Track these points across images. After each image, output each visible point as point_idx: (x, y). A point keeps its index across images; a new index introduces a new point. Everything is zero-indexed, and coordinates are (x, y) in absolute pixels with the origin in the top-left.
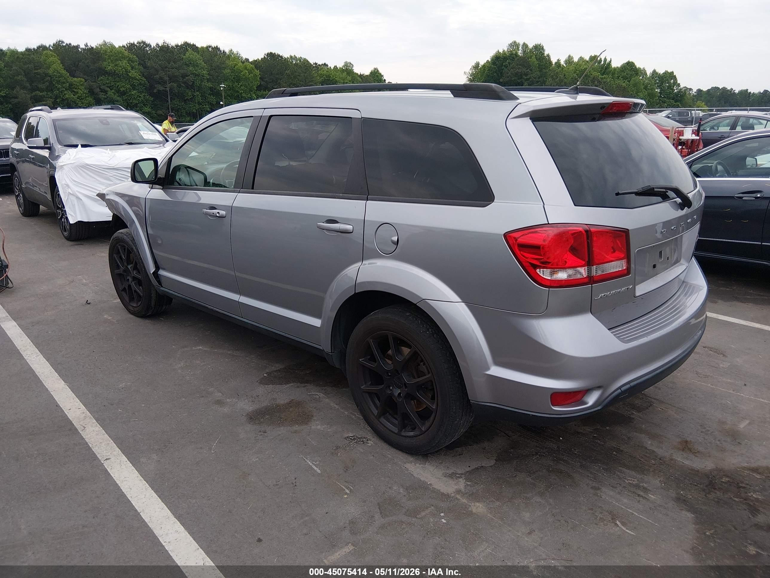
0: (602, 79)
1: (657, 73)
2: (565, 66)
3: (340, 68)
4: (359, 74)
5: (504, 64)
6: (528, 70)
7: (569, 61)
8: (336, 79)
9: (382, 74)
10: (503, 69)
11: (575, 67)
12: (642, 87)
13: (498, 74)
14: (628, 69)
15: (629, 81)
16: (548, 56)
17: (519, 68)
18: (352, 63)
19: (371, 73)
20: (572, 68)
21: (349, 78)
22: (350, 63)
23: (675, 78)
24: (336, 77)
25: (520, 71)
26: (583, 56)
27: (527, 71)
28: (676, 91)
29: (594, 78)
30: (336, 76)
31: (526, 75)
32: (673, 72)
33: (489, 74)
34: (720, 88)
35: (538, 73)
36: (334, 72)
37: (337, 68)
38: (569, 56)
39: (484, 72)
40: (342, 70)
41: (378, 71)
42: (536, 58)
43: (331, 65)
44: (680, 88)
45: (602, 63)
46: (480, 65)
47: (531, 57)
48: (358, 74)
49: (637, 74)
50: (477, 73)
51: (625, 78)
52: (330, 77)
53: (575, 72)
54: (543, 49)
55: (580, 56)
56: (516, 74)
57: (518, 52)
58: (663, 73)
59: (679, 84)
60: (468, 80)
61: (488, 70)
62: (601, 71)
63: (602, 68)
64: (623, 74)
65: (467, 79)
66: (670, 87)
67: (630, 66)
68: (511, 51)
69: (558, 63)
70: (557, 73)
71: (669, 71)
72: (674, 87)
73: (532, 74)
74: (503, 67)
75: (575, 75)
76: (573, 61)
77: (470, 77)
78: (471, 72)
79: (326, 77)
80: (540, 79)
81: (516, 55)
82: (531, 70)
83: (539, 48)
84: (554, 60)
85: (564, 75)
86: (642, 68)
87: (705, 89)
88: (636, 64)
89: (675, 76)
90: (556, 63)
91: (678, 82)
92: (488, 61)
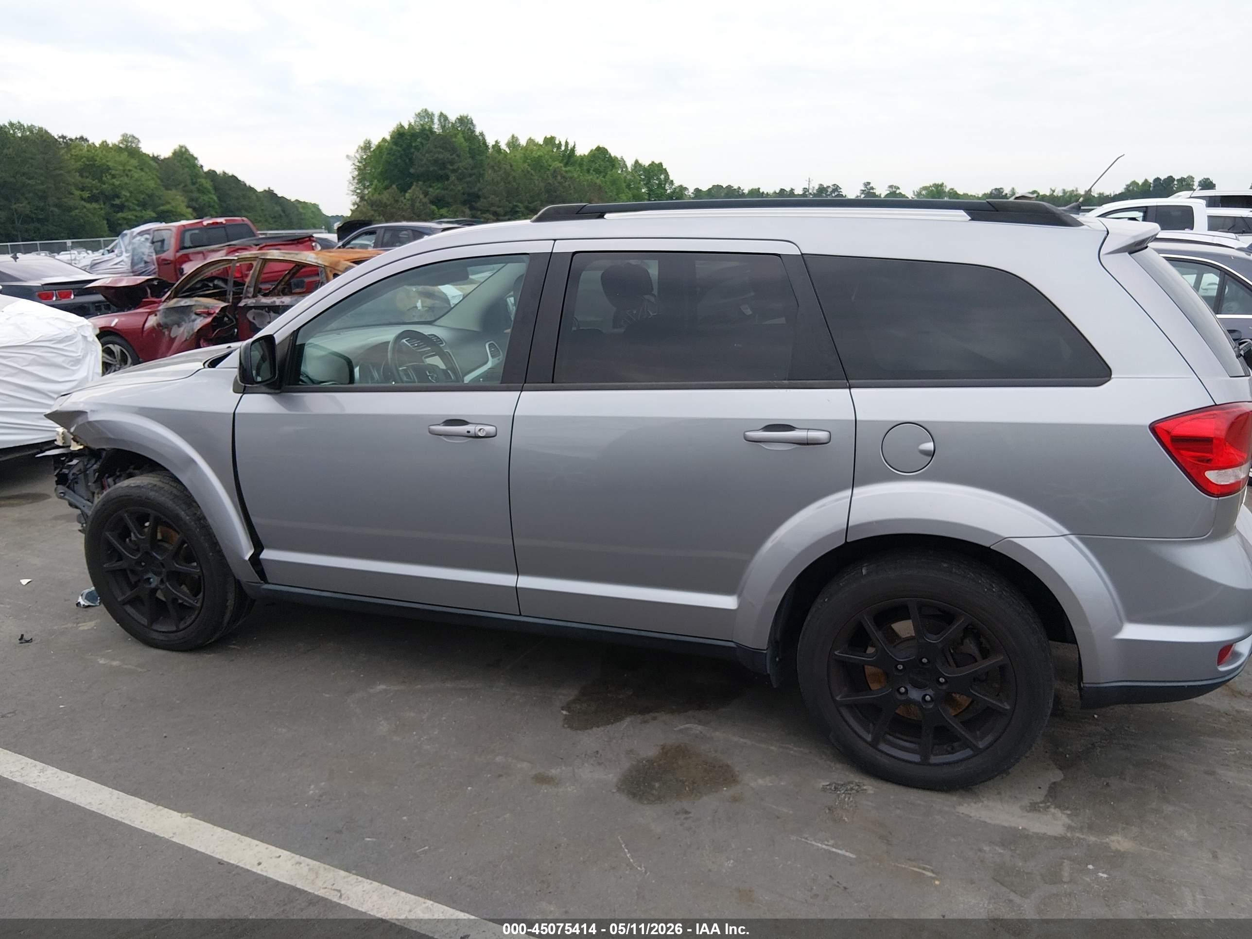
0: (566, 172)
1: (640, 165)
2: (508, 152)
3: (114, 145)
4: (151, 156)
5: (414, 145)
6: (454, 156)
7: (513, 143)
8: (109, 164)
9: (195, 156)
10: (413, 153)
11: (524, 154)
12: (624, 185)
13: (405, 161)
14: (599, 158)
15: (604, 177)
16: (482, 134)
17: (439, 153)
18: (137, 136)
19: (175, 153)
20: (519, 155)
21: (134, 162)
22: (134, 137)
23: (665, 172)
24: (107, 161)
25: (441, 156)
26: (533, 138)
27: (452, 157)
28: (669, 191)
29: (555, 171)
30: (108, 159)
31: (452, 163)
32: (661, 164)
33: (389, 160)
34: (724, 187)
35: (470, 161)
36: (102, 152)
37: (108, 145)
38: (513, 136)
39: (382, 157)
40: (117, 149)
41: (187, 150)
42: (464, 137)
43: (96, 140)
44: (674, 187)
45: (563, 148)
46: (372, 146)
47: (456, 135)
48: (149, 155)
49: (613, 166)
50: (369, 157)
51: (597, 171)
52: (96, 161)
53: (525, 162)
54: (472, 123)
55: (529, 138)
56: (436, 161)
57: (433, 127)
58: (649, 165)
59: (672, 181)
60: (355, 169)
61: (389, 154)
62: (563, 160)
63: (564, 155)
64: (594, 165)
65: (353, 167)
66: (661, 186)
67: (600, 153)
68: (422, 125)
69: (497, 146)
70: (499, 162)
71: (657, 162)
72: (665, 184)
73: (460, 162)
74: (413, 150)
75: (526, 165)
76: (519, 145)
77: (358, 164)
78: (358, 156)
79: (88, 161)
80: (475, 171)
81: (431, 130)
82: (458, 156)
83: (465, 122)
84: (490, 142)
85: (511, 166)
86: (619, 157)
87: (705, 188)
88: (609, 151)
89: (665, 170)
90: (493, 146)
91: (671, 178)
92: (384, 140)
